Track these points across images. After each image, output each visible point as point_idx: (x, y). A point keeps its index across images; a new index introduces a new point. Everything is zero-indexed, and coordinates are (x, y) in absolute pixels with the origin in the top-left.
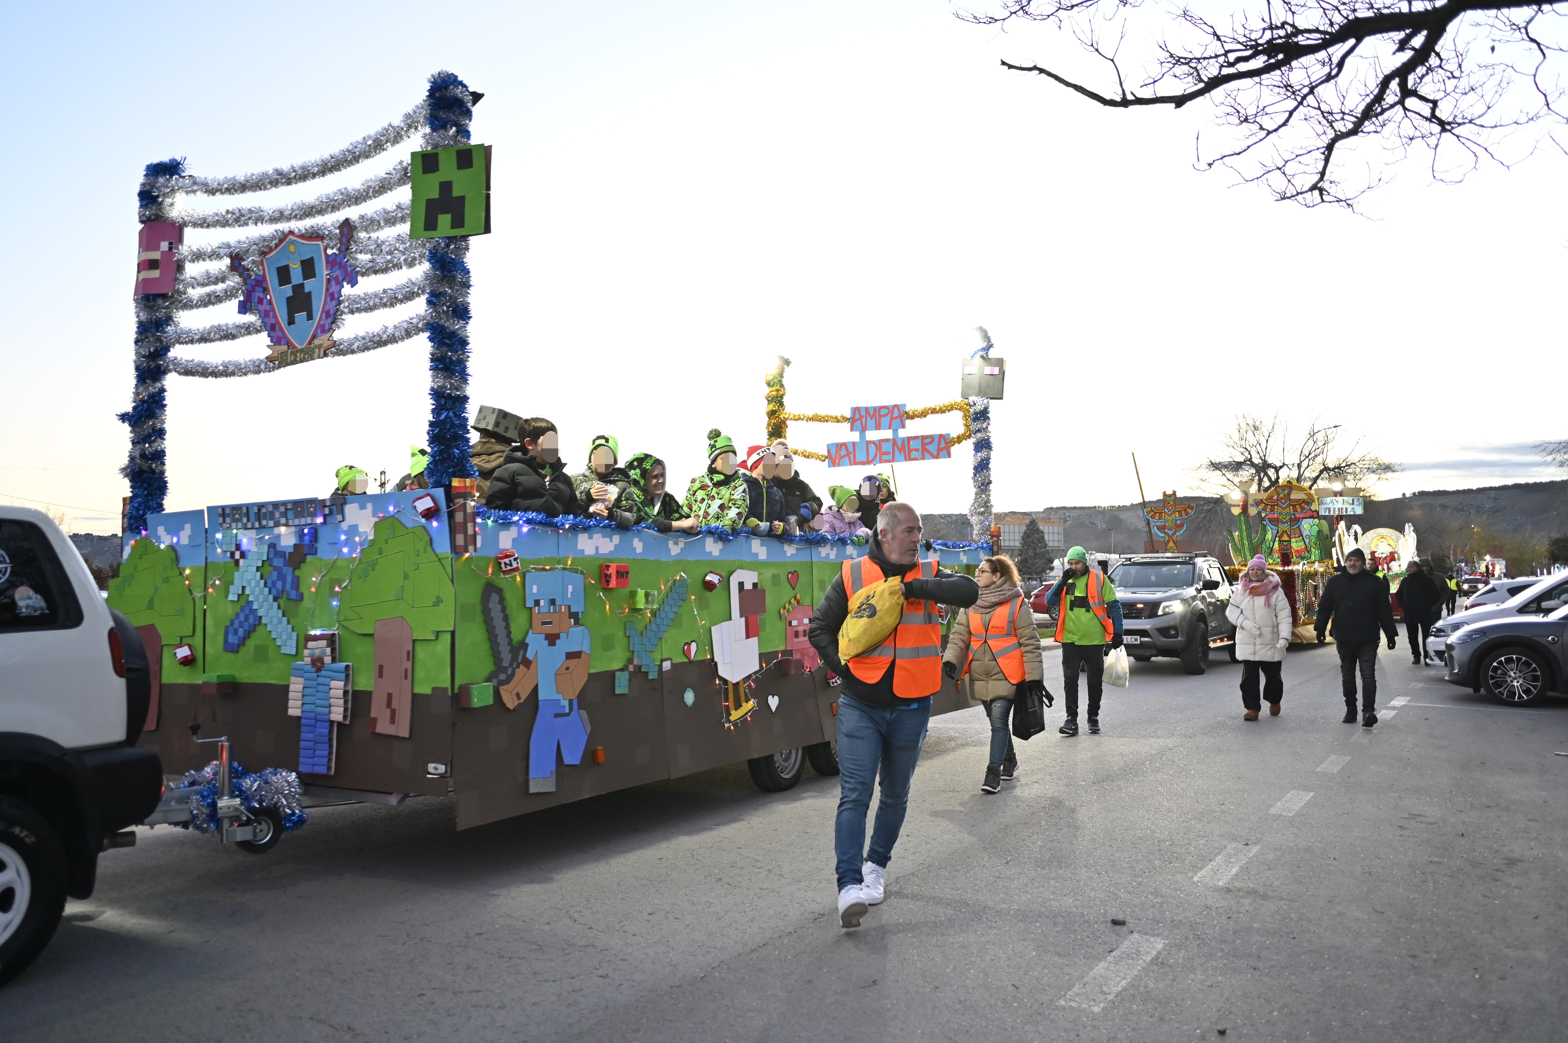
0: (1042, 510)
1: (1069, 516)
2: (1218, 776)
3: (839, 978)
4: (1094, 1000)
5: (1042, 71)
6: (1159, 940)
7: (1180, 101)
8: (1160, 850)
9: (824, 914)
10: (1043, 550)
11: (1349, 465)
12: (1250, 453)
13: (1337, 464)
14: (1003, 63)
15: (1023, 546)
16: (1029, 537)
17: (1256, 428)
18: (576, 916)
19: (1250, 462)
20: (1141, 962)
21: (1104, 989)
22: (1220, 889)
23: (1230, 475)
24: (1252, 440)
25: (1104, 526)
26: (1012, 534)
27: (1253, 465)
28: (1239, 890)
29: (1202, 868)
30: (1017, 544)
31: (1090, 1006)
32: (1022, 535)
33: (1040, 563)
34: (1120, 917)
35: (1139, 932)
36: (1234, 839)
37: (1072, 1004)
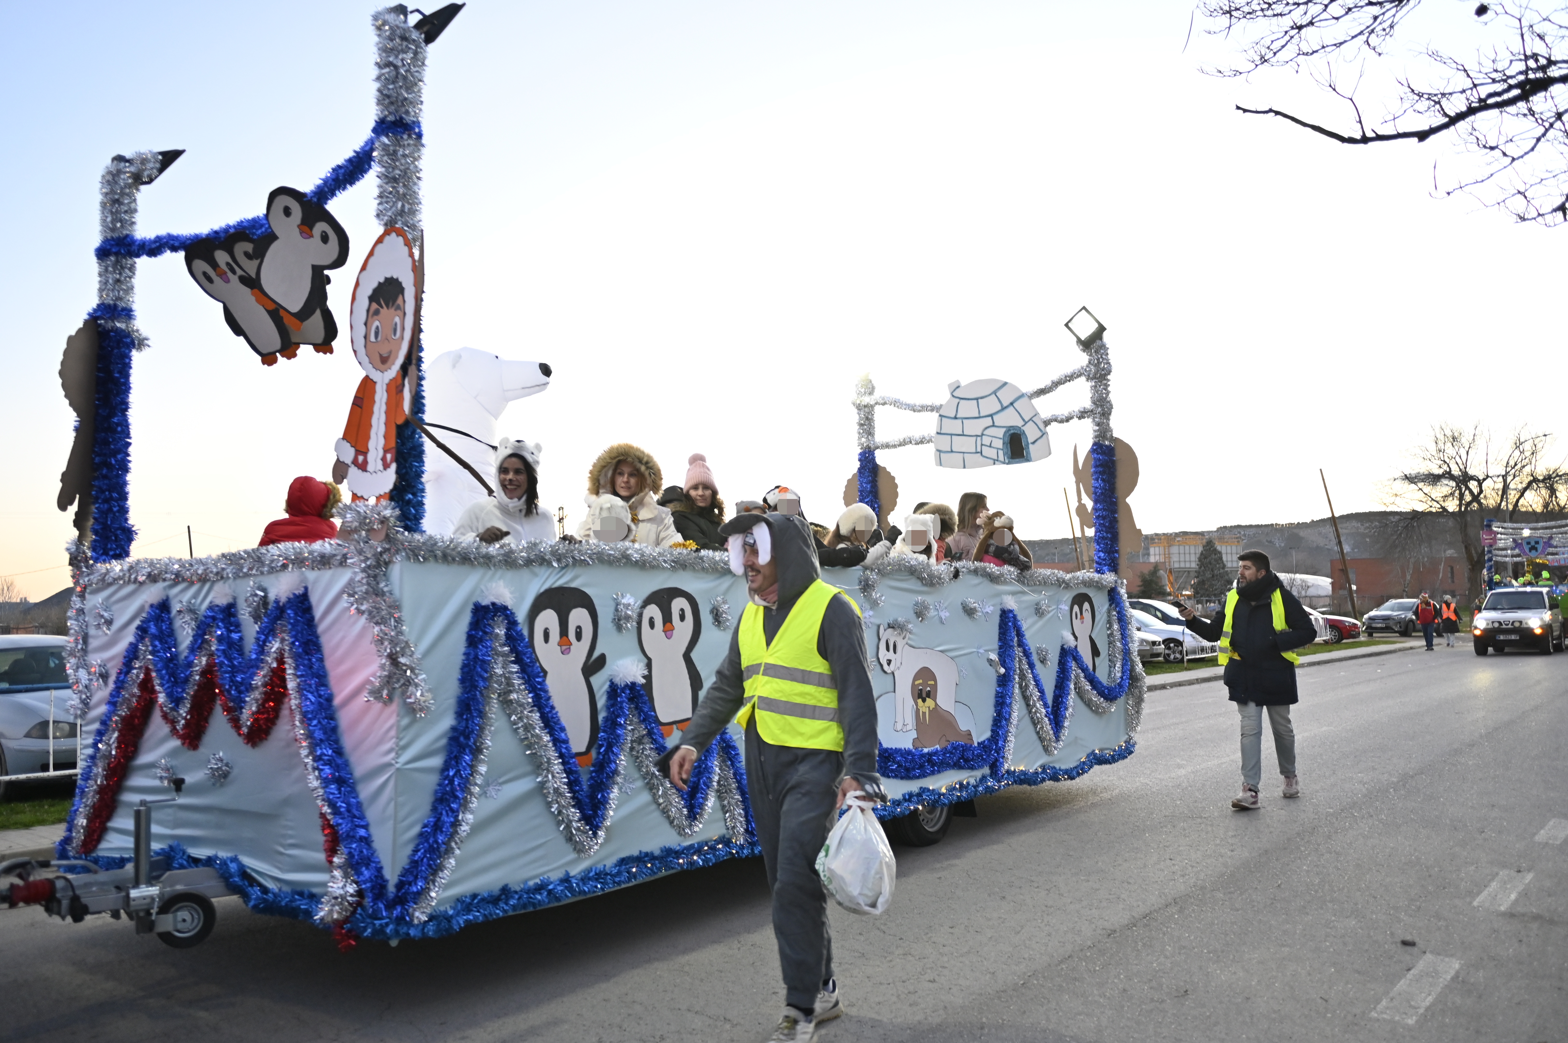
0: (1215, 529)
1: (1245, 535)
2: (1470, 804)
3: (1151, 988)
4: (1406, 1014)
5: (1277, 113)
6: (1454, 960)
7: (1422, 136)
8: (1430, 876)
9: (1115, 931)
10: (1222, 571)
11: (1561, 476)
12: (1448, 466)
13: (1545, 473)
14: (1238, 108)
15: (1200, 568)
16: (1205, 558)
17: (1454, 438)
18: (882, 927)
19: (1448, 475)
20: (1441, 980)
21: (1412, 1003)
22: (1503, 914)
23: (1427, 489)
24: (1450, 451)
25: (1283, 545)
26: (1187, 556)
27: (1452, 477)
28: (1523, 915)
29: (1479, 894)
30: (1194, 565)
31: (1403, 1019)
32: (1198, 556)
33: (1218, 585)
34: (1408, 938)
35: (1431, 952)
36: (1504, 866)
37: (1385, 1016)
